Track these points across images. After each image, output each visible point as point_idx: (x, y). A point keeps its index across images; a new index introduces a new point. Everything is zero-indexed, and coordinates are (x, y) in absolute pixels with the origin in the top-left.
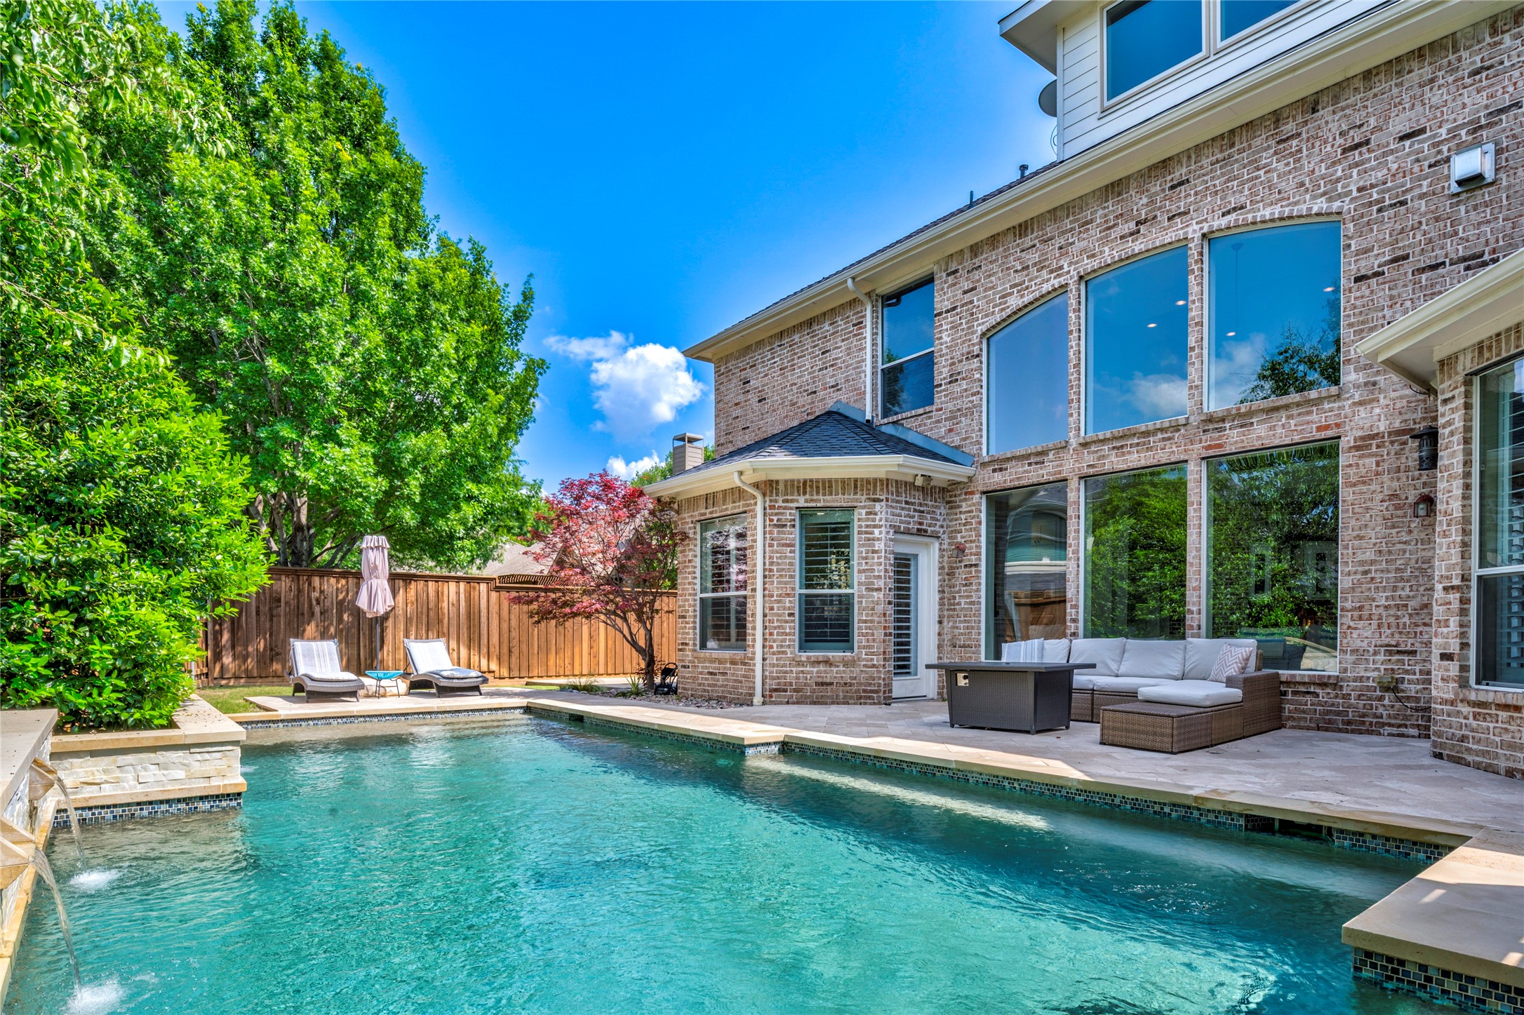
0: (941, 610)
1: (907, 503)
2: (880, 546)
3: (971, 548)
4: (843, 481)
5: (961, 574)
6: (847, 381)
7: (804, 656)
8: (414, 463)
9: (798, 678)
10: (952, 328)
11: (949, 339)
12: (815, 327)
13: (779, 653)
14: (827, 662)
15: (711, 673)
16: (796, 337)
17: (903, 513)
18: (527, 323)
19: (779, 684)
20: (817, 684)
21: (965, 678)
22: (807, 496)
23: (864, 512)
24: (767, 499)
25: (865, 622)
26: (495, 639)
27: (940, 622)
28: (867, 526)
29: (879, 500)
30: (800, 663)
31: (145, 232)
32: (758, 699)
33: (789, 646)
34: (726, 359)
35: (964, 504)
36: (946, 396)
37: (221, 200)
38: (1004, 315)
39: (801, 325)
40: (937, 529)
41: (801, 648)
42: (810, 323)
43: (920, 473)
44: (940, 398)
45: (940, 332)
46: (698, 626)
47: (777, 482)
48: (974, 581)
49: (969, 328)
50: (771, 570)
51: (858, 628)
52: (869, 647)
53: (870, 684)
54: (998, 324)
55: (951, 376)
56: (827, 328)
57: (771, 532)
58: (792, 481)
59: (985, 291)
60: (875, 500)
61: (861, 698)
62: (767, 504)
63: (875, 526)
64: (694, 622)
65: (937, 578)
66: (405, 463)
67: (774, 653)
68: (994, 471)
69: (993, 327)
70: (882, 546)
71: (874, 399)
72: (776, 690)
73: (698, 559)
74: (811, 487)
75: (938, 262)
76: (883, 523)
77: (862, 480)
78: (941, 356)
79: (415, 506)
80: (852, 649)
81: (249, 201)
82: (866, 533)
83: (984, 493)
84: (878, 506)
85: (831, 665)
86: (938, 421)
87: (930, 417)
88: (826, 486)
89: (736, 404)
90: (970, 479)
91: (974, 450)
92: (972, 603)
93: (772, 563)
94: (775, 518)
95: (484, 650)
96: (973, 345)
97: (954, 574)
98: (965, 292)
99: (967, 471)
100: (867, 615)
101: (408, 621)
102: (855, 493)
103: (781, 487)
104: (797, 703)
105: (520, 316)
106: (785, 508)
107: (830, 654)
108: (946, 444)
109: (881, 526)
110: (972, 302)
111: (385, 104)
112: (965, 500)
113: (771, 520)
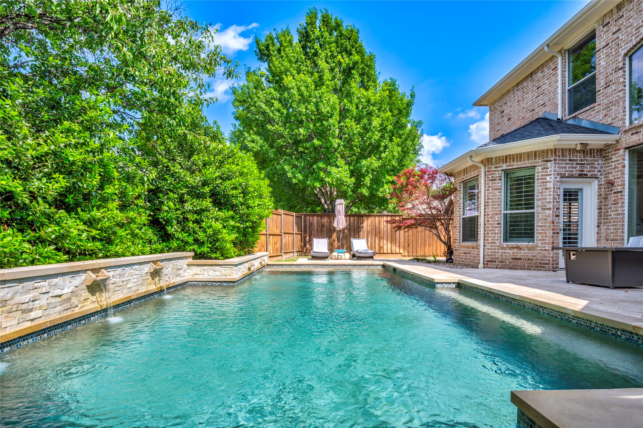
0: (599, 219)
1: (570, 160)
2: (550, 185)
3: (618, 182)
4: (528, 153)
5: (612, 198)
6: (550, 100)
7: (505, 244)
8: (367, 171)
9: (502, 256)
10: (606, 56)
11: (604, 63)
12: (534, 76)
13: (492, 243)
14: (518, 248)
15: (465, 253)
16: (525, 84)
17: (567, 166)
18: (412, 107)
19: (492, 258)
20: (512, 259)
21: (573, 255)
22: (508, 164)
23: (540, 168)
24: (487, 167)
25: (541, 226)
26: (402, 240)
27: (598, 226)
28: (542, 175)
29: (550, 161)
30: (503, 248)
31: (280, 105)
32: (481, 265)
33: (497, 240)
34: (494, 103)
35: (614, 157)
36: (603, 96)
37: (299, 89)
38: (638, 39)
39: (527, 77)
40: (596, 173)
41: (506, 240)
42: (531, 75)
43: (579, 143)
44: (600, 98)
45: (600, 60)
46: (461, 231)
47: (492, 158)
48: (620, 201)
49: (616, 53)
50: (488, 202)
51: (537, 230)
52: (543, 240)
53: (544, 260)
54: (635, 46)
55: (606, 84)
56: (539, 75)
57: (488, 184)
58: (500, 157)
59: (626, 29)
60: (547, 161)
61: (538, 267)
62: (487, 170)
63: (547, 175)
64: (460, 229)
65: (597, 201)
66: (363, 171)
67: (489, 243)
68: (632, 134)
69: (632, 48)
70: (552, 185)
71: (563, 106)
72: (490, 261)
73: (462, 200)
74: (510, 159)
75: (598, 21)
76: (552, 173)
77: (539, 151)
78: (600, 74)
79: (368, 187)
80: (533, 241)
81: (307, 87)
82: (542, 179)
83: (627, 148)
84: (549, 164)
85: (520, 249)
86: (599, 112)
87: (594, 110)
88: (519, 157)
89: (498, 124)
90: (618, 141)
91: (620, 124)
92: (619, 214)
93: (488, 199)
94: (490, 176)
95: (398, 244)
96: (619, 62)
97: (607, 198)
98: (614, 33)
99: (616, 137)
100: (542, 223)
101: (368, 233)
102: (535, 159)
103: (494, 161)
104: (502, 268)
105: (409, 105)
106: (496, 171)
107: (520, 244)
108: (603, 124)
109: (551, 175)
110: (618, 38)
111: (359, 36)
112: (615, 154)
113: (488, 178)
